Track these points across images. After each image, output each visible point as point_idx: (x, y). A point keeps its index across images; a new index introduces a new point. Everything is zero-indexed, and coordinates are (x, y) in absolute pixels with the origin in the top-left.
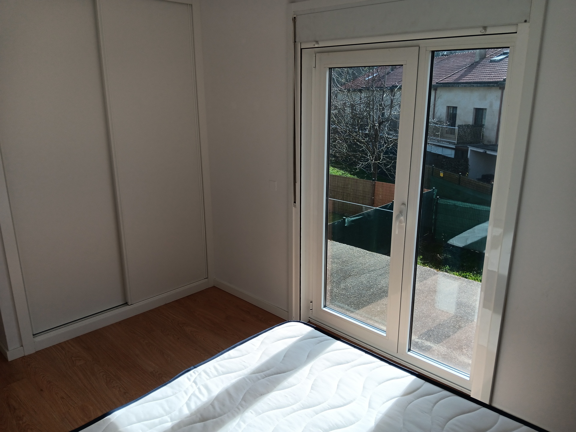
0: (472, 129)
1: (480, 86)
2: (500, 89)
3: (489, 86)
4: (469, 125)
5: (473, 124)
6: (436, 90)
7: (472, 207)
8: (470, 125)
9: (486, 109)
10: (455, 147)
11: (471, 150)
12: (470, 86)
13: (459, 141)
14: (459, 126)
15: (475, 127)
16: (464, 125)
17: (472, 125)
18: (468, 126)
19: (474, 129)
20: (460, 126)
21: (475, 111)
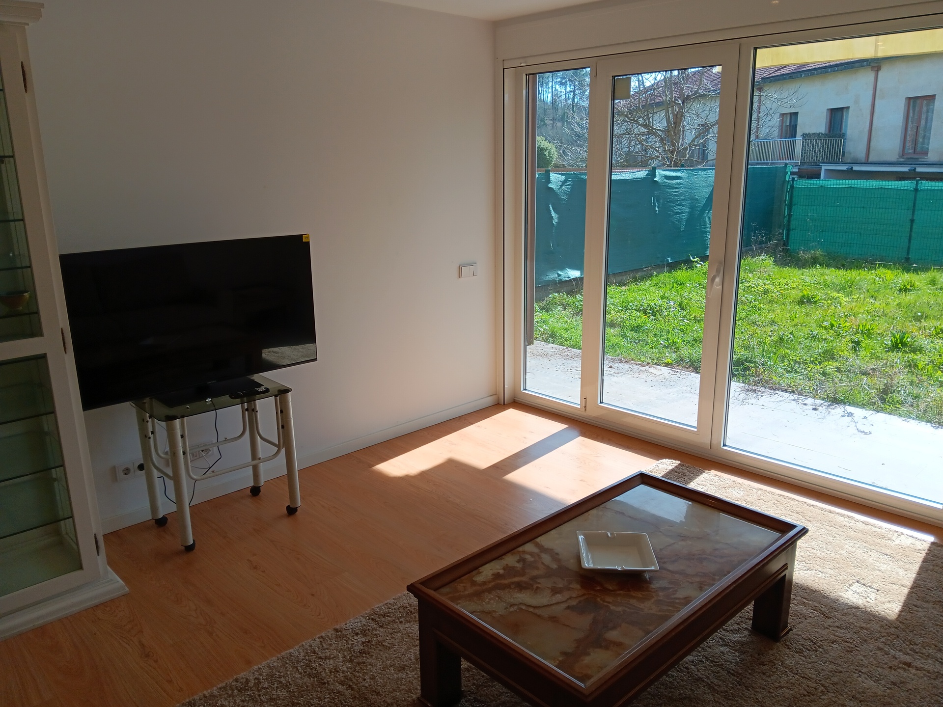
0: (826, 141)
1: (837, 71)
2: (872, 71)
3: (852, 67)
4: (820, 133)
5: (827, 132)
6: (760, 90)
7: (853, 186)
8: (822, 133)
9: (848, 108)
10: (797, 171)
11: (825, 169)
12: (821, 73)
13: (804, 160)
14: (805, 136)
15: (830, 137)
16: (813, 134)
17: (826, 134)
18: (818, 136)
19: (829, 140)
20: (806, 134)
21: (829, 114)
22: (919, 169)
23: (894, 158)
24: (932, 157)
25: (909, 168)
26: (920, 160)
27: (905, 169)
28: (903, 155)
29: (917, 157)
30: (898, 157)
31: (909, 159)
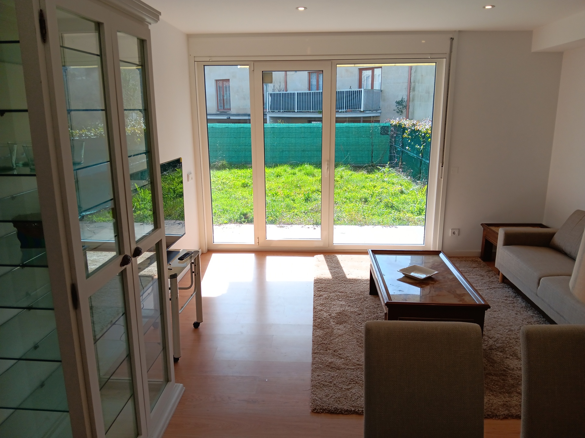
22: (232, 118)
23: (214, 111)
24: (233, 111)
25: (227, 117)
26: (227, 113)
27: (225, 117)
28: (218, 110)
29: (226, 111)
30: (216, 111)
31: (221, 112)
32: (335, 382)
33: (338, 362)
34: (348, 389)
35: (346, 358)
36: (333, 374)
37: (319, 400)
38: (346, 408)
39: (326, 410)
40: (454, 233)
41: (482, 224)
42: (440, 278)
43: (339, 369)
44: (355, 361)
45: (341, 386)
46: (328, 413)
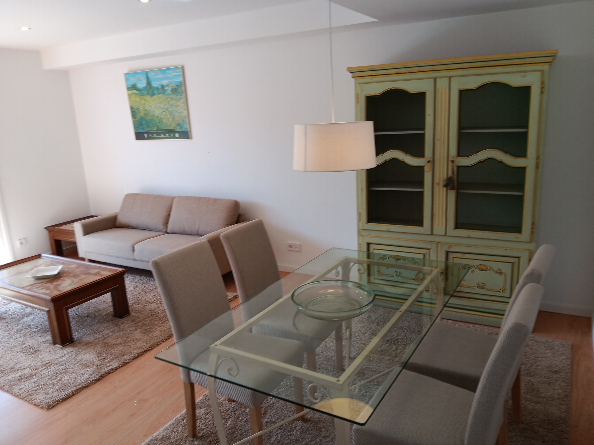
32: (42, 383)
33: (27, 371)
34: (60, 380)
35: (29, 367)
36: (32, 381)
37: (45, 399)
38: (74, 389)
39: (60, 400)
40: (22, 243)
41: (46, 228)
42: (66, 270)
43: (34, 375)
44: (39, 363)
45: (50, 382)
46: (61, 402)
